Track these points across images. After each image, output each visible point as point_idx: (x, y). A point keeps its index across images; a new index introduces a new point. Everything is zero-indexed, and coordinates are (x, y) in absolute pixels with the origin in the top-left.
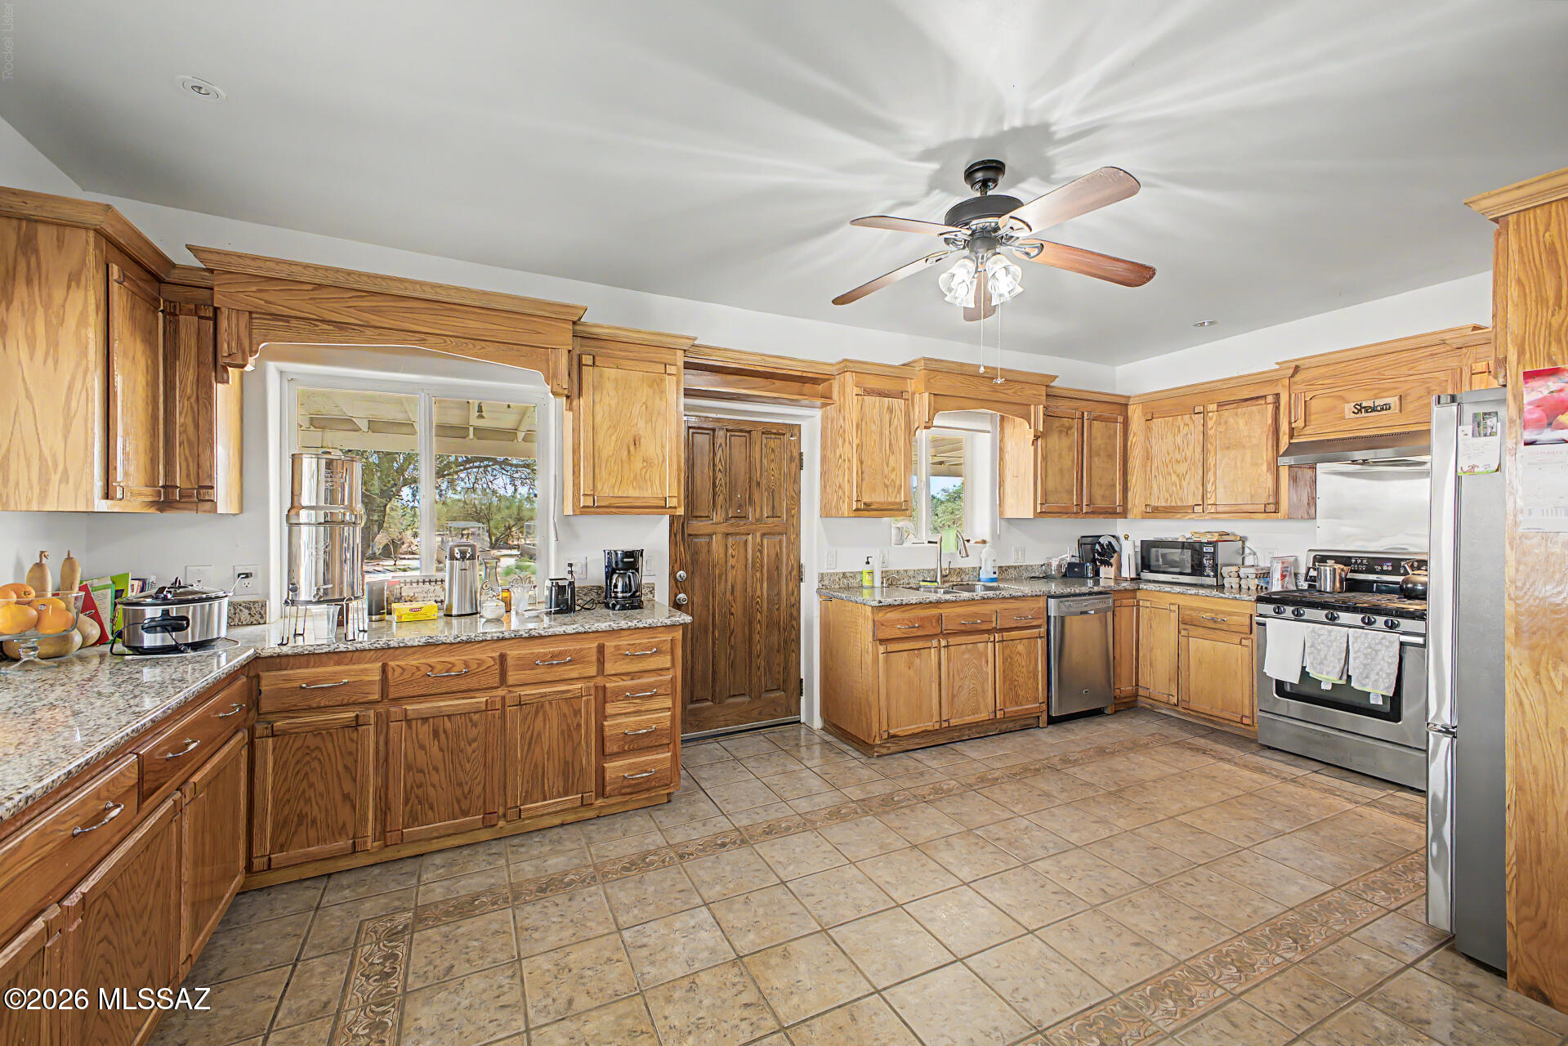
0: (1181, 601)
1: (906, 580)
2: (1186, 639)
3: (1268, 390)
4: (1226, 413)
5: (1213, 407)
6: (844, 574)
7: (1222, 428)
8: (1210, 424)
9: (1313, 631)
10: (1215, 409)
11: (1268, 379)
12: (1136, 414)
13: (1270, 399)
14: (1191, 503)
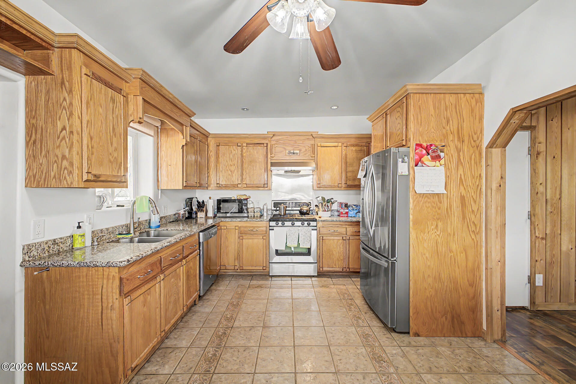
0: (240, 224)
1: (108, 236)
2: (242, 240)
3: (265, 142)
4: (250, 148)
5: (245, 145)
6: (54, 241)
7: (248, 153)
8: (244, 151)
9: (289, 230)
10: (246, 145)
11: (264, 137)
12: (212, 142)
13: (265, 145)
14: (237, 183)
